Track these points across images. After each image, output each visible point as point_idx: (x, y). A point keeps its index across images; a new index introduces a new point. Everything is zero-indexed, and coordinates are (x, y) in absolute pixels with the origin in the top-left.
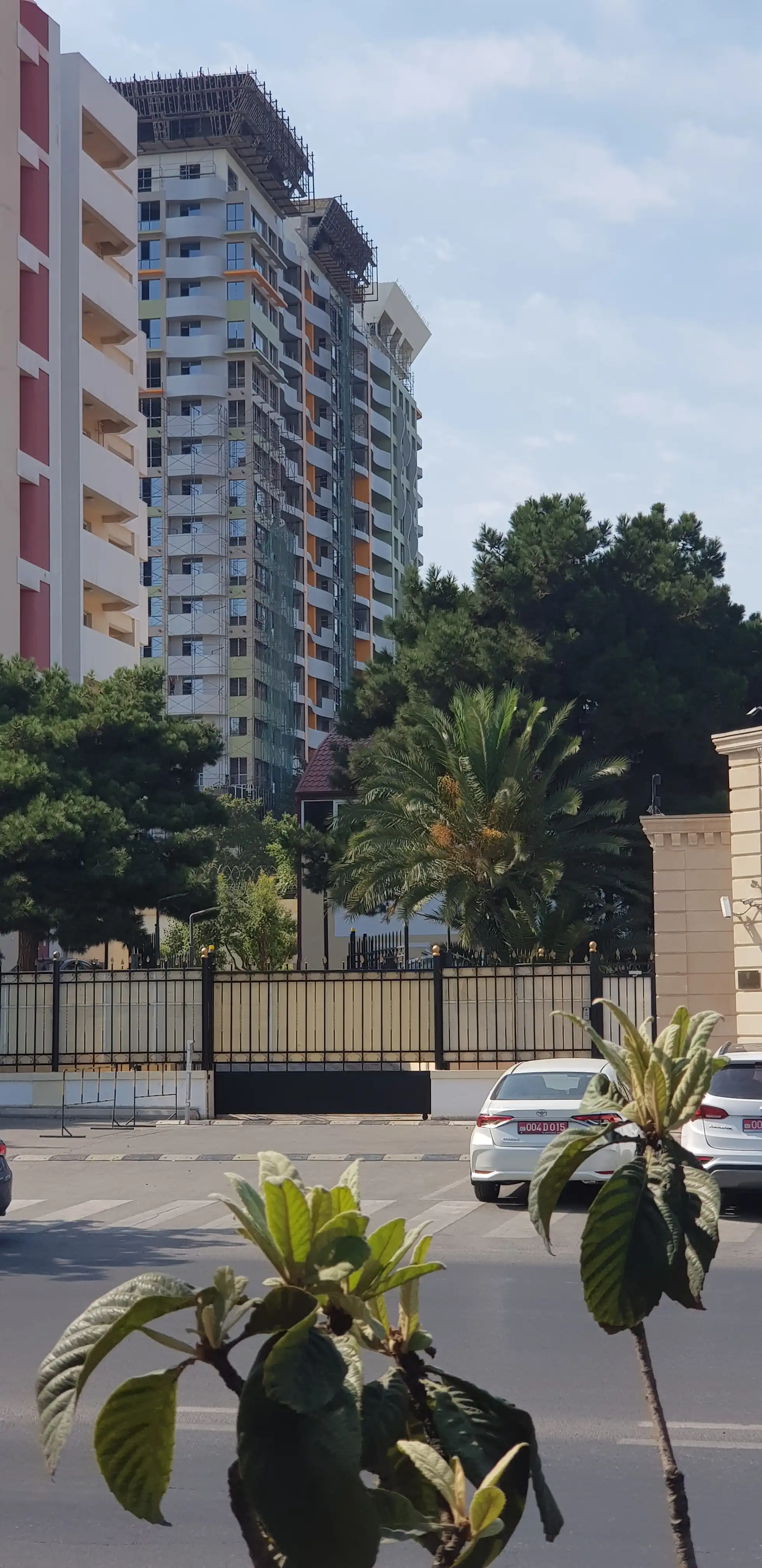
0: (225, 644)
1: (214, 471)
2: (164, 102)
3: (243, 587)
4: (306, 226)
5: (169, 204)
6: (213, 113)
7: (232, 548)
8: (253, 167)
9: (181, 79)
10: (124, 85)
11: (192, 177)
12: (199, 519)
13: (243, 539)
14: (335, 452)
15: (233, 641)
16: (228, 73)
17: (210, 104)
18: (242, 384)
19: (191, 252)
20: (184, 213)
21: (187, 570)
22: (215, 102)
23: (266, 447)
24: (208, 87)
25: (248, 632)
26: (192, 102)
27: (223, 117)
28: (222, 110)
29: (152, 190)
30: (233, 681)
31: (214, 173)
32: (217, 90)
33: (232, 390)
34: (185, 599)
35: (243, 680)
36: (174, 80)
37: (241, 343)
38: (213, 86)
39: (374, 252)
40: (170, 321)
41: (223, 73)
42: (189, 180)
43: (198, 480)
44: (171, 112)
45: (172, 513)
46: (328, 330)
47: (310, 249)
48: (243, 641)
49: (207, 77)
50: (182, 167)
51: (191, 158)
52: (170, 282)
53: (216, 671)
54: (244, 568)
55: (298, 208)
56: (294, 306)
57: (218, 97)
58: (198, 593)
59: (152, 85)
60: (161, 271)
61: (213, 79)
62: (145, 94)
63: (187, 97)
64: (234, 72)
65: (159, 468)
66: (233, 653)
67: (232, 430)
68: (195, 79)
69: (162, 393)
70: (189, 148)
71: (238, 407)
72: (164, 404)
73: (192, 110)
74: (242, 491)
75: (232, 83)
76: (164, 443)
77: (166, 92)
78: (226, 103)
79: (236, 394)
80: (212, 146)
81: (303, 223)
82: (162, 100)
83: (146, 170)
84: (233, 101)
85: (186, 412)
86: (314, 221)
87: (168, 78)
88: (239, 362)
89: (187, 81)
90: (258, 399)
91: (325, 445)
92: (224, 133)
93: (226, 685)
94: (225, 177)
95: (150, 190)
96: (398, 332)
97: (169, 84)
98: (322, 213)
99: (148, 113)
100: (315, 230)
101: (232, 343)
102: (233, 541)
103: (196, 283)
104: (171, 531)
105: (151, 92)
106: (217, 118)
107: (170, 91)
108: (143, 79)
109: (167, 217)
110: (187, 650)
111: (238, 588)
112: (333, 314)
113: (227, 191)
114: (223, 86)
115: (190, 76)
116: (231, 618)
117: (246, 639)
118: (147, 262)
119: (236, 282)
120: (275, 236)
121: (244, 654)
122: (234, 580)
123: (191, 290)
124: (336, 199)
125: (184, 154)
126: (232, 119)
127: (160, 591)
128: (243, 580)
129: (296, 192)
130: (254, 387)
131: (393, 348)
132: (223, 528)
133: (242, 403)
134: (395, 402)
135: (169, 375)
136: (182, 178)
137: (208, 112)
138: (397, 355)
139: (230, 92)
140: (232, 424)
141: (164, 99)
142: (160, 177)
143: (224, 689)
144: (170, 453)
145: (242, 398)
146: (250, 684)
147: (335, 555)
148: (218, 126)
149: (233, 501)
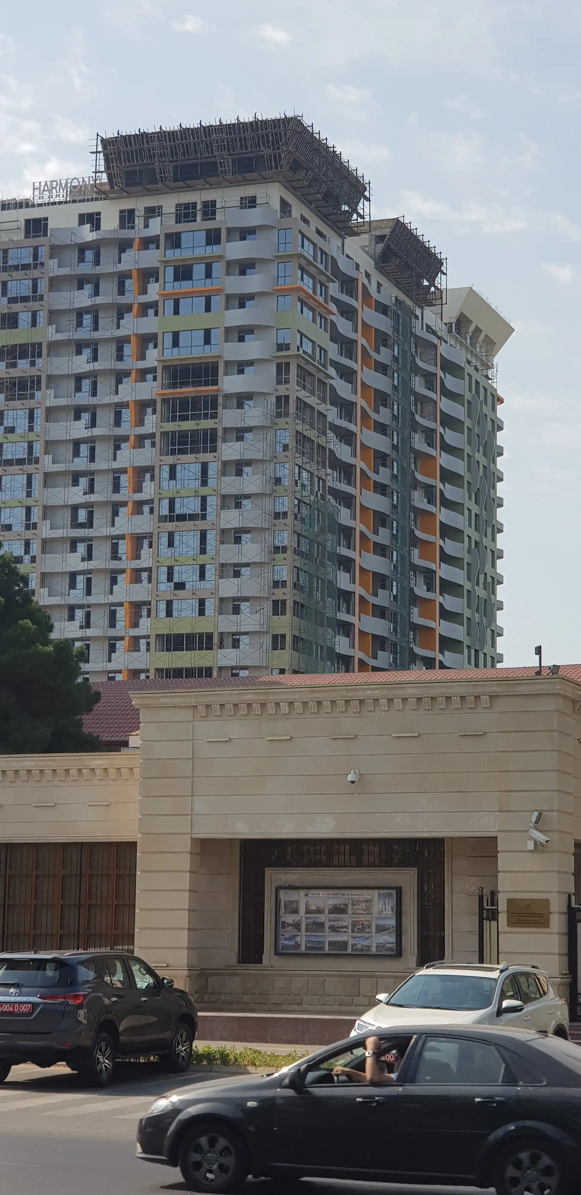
0: (268, 606)
1: (259, 456)
2: (226, 143)
3: (284, 555)
4: (373, 243)
5: (230, 230)
6: (266, 152)
7: (276, 522)
8: (306, 197)
9: (239, 124)
10: (192, 130)
11: (250, 207)
12: (248, 497)
13: (285, 514)
14: (395, 436)
15: (275, 603)
16: (278, 117)
17: (264, 145)
18: (287, 381)
19: (248, 271)
20: (243, 238)
21: (238, 540)
22: (268, 142)
23: (312, 434)
24: (262, 130)
25: (288, 595)
26: (249, 143)
27: (275, 155)
28: (274, 149)
29: (217, 219)
30: (275, 637)
31: (267, 203)
32: (269, 132)
33: (279, 387)
34: (235, 565)
35: (283, 636)
36: (234, 124)
37: (287, 347)
38: (266, 129)
39: (444, 262)
40: (228, 330)
41: (274, 117)
42: (248, 210)
43: (249, 463)
44: (232, 152)
45: (225, 492)
46: (390, 332)
47: (376, 263)
48: (284, 602)
49: (261, 121)
50: (242, 198)
51: (249, 191)
52: (228, 297)
53: (256, 628)
54: (285, 539)
55: (355, 229)
56: (348, 312)
57: (271, 138)
58: (245, 560)
59: (215, 129)
60: (220, 287)
61: (265, 122)
62: (210, 137)
63: (245, 138)
64: (283, 116)
65: (215, 454)
66: (275, 613)
67: (278, 420)
68: (251, 123)
69: (218, 390)
70: (246, 182)
71: (282, 401)
72: (220, 400)
73: (249, 150)
74: (285, 472)
75: (282, 126)
76: (220, 433)
77: (227, 135)
78: (278, 143)
79: (282, 390)
80: (266, 180)
81: (370, 241)
82: (224, 142)
83: (212, 201)
84: (283, 141)
85: (240, 406)
86: (380, 239)
87: (229, 123)
88: (285, 363)
89: (245, 124)
90: (303, 394)
91: (386, 430)
92: (276, 168)
93: (268, 641)
94: (277, 206)
95: (215, 219)
96: (478, 330)
97: (230, 128)
98: (387, 232)
99: (213, 154)
100: (380, 246)
101: (281, 347)
102: (277, 515)
103: (251, 297)
104: (223, 507)
105: (214, 136)
106: (270, 156)
107: (231, 134)
108: (208, 124)
109: (227, 242)
110: (236, 610)
111: (280, 556)
112: (396, 317)
113: (279, 217)
114: (275, 129)
115: (247, 120)
116: (274, 582)
117: (285, 600)
118: (210, 280)
119: (284, 296)
120: (326, 254)
121: (284, 613)
122: (277, 550)
123: (247, 303)
124: (400, 219)
125: (243, 187)
126: (283, 156)
127: (213, 559)
128: (284, 549)
129: (355, 216)
130: (298, 383)
131: (473, 344)
132: (268, 505)
133: (287, 397)
134: (470, 391)
135: (226, 374)
136: (242, 208)
137: (263, 151)
138: (478, 349)
139: (280, 134)
140: (279, 415)
141: (225, 141)
142: (223, 208)
143: (265, 644)
144: (224, 441)
145: (287, 393)
146: (289, 640)
147: (395, 525)
148: (271, 163)
149: (278, 481)
